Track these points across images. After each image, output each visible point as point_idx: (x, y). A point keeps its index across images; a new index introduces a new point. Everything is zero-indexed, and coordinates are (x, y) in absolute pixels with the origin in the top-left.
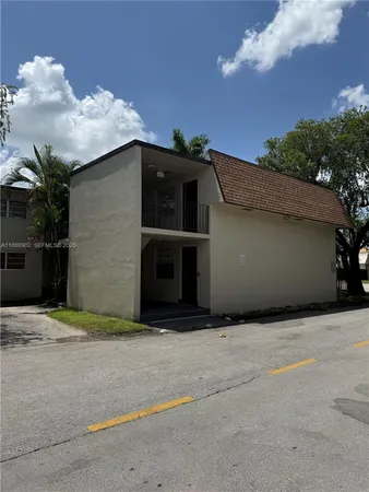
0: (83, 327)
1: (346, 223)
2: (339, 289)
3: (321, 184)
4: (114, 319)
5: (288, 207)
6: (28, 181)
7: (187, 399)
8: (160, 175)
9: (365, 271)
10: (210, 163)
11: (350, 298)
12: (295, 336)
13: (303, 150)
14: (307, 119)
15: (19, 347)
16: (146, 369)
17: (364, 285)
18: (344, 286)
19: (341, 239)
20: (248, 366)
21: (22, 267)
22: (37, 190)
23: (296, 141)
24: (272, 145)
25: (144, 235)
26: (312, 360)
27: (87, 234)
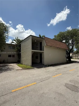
0: (22, 67)
1: (68, 49)
2: (67, 60)
3: (63, 42)
4: (27, 66)
5: (58, 46)
6: (14, 43)
7: (35, 83)
8: (36, 41)
9: (71, 57)
10: (44, 39)
11: (69, 62)
12: (58, 69)
13: (60, 37)
14: (61, 32)
15: (9, 71)
16: (30, 76)
17: (71, 59)
18: (68, 60)
19: (67, 52)
20: (49, 75)
21: (14, 57)
22: (16, 44)
23: (59, 35)
24: (55, 36)
25: (32, 51)
26: (61, 74)
27: (23, 51)
